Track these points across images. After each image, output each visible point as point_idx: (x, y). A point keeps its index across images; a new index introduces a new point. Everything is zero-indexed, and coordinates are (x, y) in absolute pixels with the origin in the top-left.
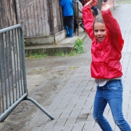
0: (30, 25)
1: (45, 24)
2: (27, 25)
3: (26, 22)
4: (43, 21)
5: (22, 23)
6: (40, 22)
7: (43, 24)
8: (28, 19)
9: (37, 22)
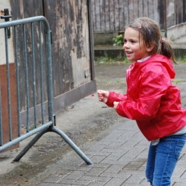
0: (130, 12)
1: (153, 13)
2: (126, 12)
3: (126, 8)
4: (151, 7)
5: (120, 9)
6: (146, 9)
7: (150, 12)
8: (129, 4)
9: (141, 9)
